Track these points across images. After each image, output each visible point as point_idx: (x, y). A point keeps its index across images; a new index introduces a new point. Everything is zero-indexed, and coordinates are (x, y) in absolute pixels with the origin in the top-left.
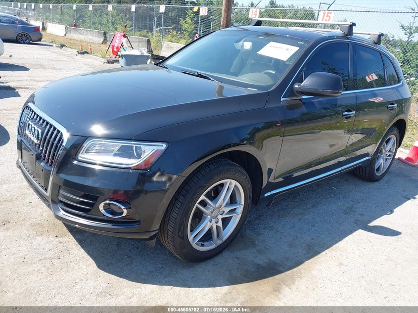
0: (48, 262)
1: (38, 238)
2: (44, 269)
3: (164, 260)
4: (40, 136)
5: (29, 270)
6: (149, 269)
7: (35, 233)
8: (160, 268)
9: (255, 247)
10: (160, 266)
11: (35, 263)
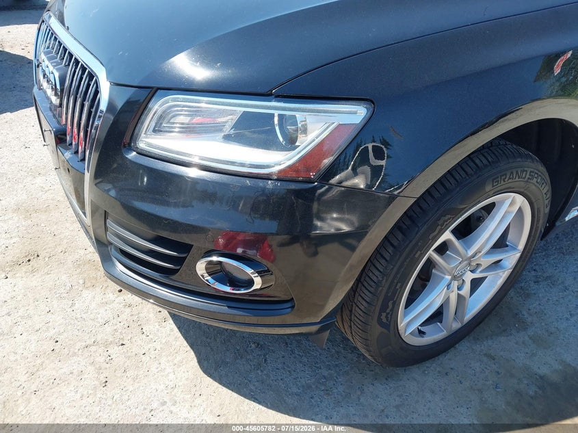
0: (100, 351)
1: (86, 293)
2: (91, 368)
3: (332, 356)
4: (58, 87)
5: (63, 371)
6: (303, 380)
7: (81, 282)
8: (324, 377)
9: (525, 329)
10: (326, 373)
11: (74, 354)
